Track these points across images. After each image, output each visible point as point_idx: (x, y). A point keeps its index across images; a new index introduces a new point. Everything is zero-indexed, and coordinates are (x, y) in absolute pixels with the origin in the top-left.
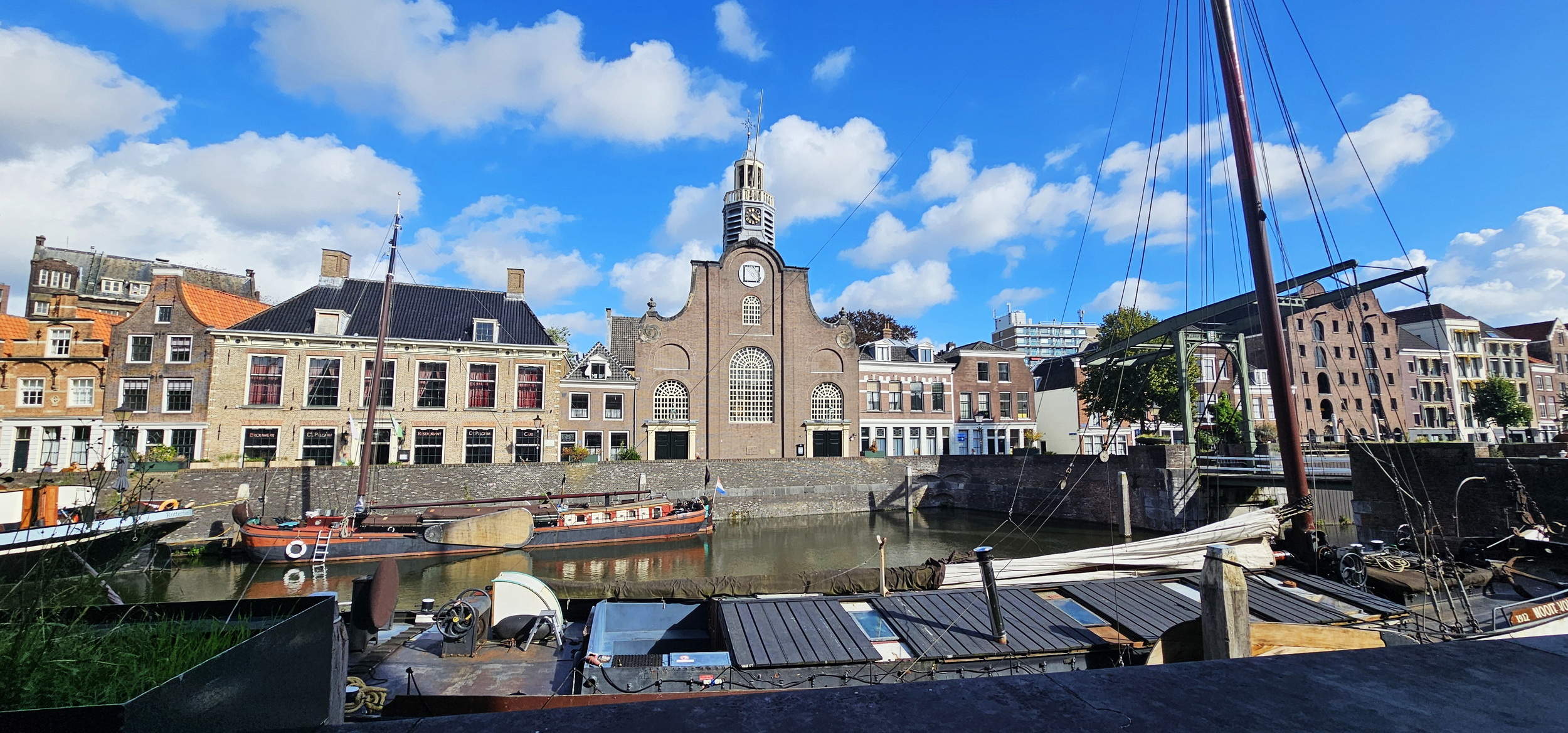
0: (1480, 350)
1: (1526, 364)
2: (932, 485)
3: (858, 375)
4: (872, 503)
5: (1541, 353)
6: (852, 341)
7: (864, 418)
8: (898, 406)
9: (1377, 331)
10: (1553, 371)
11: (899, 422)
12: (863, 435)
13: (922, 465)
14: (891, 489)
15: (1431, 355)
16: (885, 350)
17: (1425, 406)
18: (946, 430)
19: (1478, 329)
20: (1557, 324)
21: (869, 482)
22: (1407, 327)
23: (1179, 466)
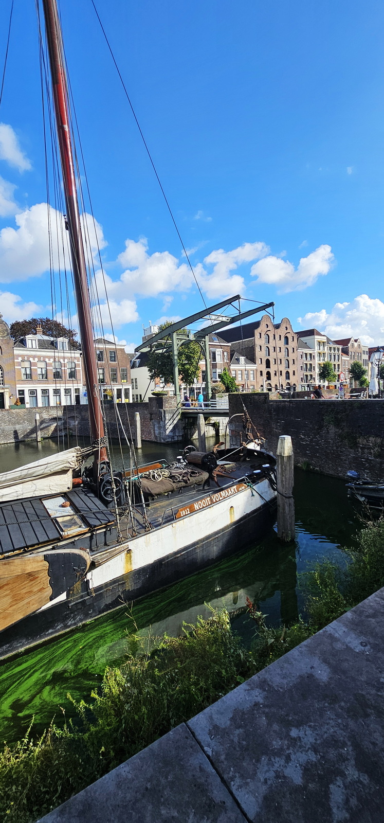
0: (326, 350)
1: (340, 356)
2: (59, 423)
3: (13, 357)
4: (16, 436)
5: (345, 352)
6: (8, 335)
7: (19, 384)
8: (44, 377)
9: (290, 340)
10: (348, 359)
11: (45, 387)
12: (20, 394)
13: (52, 412)
14: (30, 427)
15: (308, 351)
16: (34, 342)
17: (305, 374)
18: (77, 390)
19: (326, 341)
20: (352, 339)
21: (14, 424)
22: (302, 339)
23: (170, 407)
